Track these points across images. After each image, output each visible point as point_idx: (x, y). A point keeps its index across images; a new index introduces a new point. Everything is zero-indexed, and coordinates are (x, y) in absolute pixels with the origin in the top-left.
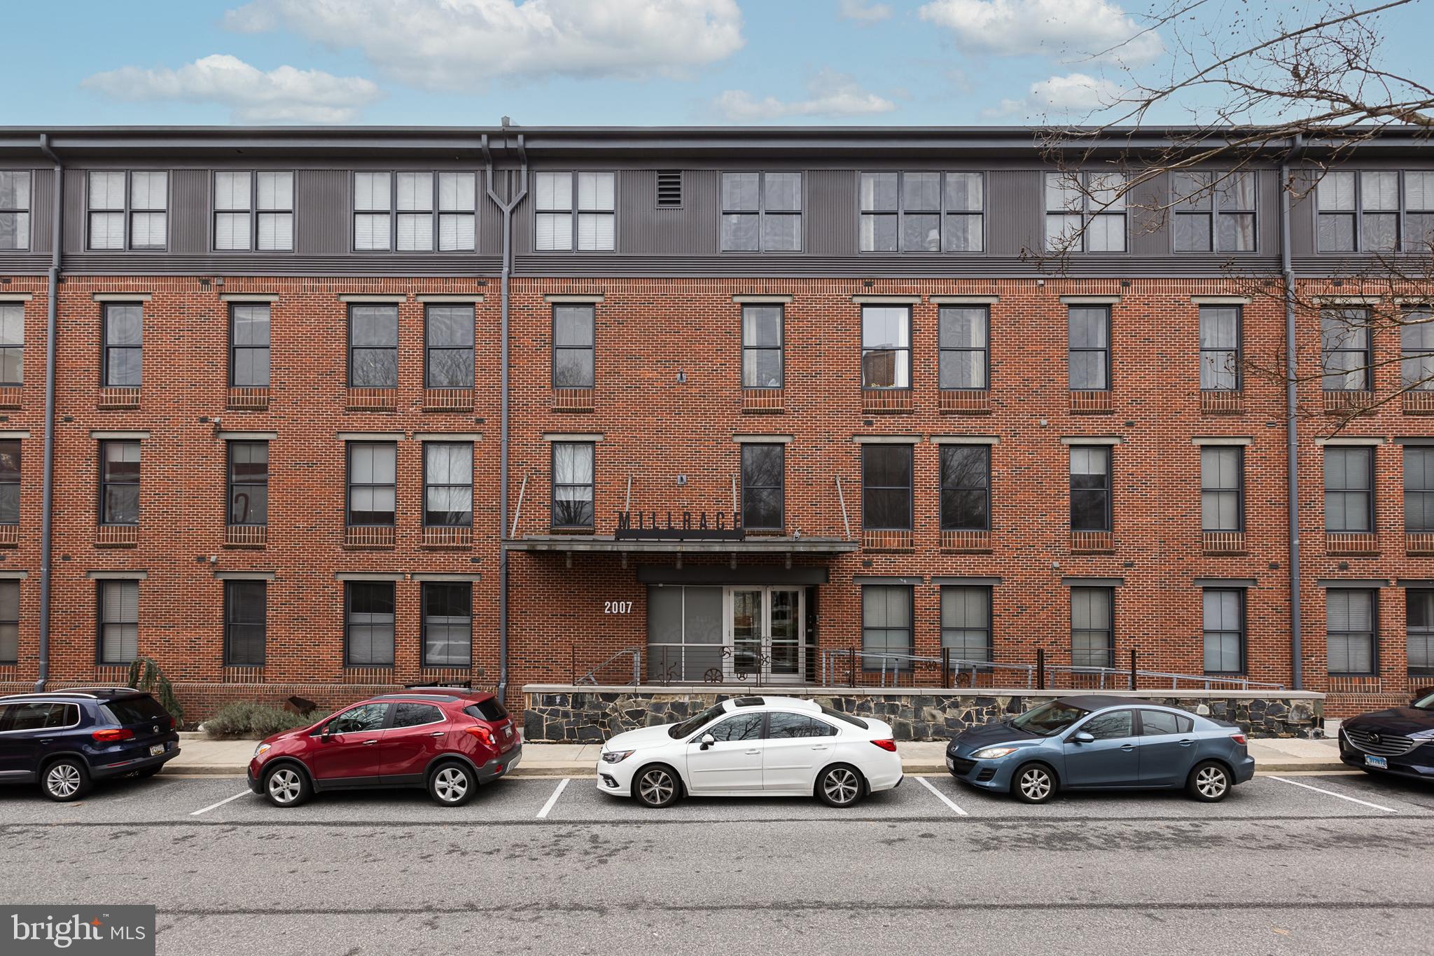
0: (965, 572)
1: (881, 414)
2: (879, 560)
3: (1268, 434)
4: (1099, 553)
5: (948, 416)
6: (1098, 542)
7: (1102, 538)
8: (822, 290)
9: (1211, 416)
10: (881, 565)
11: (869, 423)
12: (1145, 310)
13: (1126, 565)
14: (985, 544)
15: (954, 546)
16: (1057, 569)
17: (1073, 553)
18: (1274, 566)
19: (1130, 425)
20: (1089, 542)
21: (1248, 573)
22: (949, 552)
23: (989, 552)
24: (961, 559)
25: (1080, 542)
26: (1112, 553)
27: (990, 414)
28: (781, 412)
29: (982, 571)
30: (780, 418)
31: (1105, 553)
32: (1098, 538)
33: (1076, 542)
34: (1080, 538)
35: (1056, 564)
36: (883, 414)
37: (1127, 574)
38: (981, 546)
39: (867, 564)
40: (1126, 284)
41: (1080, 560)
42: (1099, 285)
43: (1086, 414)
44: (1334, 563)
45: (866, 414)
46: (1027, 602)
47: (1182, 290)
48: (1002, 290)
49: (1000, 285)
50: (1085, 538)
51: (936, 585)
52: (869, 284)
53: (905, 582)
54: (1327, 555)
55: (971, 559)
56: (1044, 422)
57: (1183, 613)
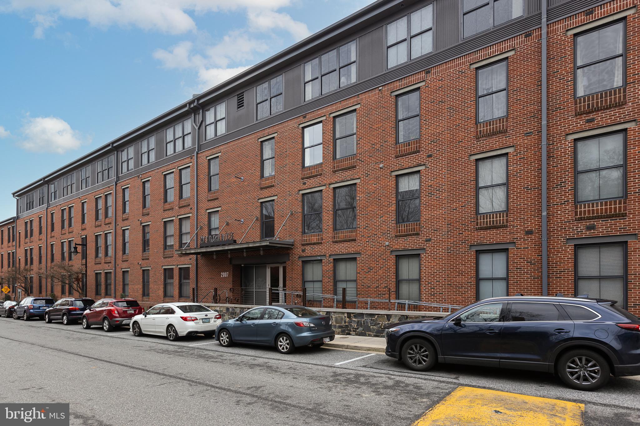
0: (344, 251)
1: (309, 178)
2: (308, 248)
3: (526, 141)
4: (410, 235)
5: (337, 173)
6: (412, 228)
7: (414, 226)
8: (288, 126)
9: (483, 139)
10: (309, 251)
11: (304, 184)
12: (439, 84)
13: (427, 241)
14: (354, 236)
15: (340, 238)
16: (388, 246)
17: (396, 236)
18: (529, 232)
19: (430, 156)
20: (407, 229)
21: (508, 238)
22: (336, 242)
23: (355, 240)
24: (341, 245)
25: (402, 229)
26: (418, 234)
27: (356, 167)
28: (273, 186)
29: (351, 250)
30: (273, 189)
31: (414, 234)
32: (412, 226)
33: (400, 230)
34: (402, 227)
35: (387, 243)
36: (310, 178)
37: (427, 246)
38: (352, 237)
39: (303, 251)
40: (428, 72)
41: (401, 240)
42: (412, 79)
43: (404, 156)
44: (582, 226)
45: (303, 179)
46: (373, 265)
47: (463, 63)
48: (361, 100)
49: (361, 97)
50: (404, 227)
51: (331, 260)
52: (305, 117)
53: (319, 258)
54: (576, 220)
55: (346, 244)
56: (381, 166)
57: (462, 268)
